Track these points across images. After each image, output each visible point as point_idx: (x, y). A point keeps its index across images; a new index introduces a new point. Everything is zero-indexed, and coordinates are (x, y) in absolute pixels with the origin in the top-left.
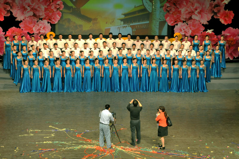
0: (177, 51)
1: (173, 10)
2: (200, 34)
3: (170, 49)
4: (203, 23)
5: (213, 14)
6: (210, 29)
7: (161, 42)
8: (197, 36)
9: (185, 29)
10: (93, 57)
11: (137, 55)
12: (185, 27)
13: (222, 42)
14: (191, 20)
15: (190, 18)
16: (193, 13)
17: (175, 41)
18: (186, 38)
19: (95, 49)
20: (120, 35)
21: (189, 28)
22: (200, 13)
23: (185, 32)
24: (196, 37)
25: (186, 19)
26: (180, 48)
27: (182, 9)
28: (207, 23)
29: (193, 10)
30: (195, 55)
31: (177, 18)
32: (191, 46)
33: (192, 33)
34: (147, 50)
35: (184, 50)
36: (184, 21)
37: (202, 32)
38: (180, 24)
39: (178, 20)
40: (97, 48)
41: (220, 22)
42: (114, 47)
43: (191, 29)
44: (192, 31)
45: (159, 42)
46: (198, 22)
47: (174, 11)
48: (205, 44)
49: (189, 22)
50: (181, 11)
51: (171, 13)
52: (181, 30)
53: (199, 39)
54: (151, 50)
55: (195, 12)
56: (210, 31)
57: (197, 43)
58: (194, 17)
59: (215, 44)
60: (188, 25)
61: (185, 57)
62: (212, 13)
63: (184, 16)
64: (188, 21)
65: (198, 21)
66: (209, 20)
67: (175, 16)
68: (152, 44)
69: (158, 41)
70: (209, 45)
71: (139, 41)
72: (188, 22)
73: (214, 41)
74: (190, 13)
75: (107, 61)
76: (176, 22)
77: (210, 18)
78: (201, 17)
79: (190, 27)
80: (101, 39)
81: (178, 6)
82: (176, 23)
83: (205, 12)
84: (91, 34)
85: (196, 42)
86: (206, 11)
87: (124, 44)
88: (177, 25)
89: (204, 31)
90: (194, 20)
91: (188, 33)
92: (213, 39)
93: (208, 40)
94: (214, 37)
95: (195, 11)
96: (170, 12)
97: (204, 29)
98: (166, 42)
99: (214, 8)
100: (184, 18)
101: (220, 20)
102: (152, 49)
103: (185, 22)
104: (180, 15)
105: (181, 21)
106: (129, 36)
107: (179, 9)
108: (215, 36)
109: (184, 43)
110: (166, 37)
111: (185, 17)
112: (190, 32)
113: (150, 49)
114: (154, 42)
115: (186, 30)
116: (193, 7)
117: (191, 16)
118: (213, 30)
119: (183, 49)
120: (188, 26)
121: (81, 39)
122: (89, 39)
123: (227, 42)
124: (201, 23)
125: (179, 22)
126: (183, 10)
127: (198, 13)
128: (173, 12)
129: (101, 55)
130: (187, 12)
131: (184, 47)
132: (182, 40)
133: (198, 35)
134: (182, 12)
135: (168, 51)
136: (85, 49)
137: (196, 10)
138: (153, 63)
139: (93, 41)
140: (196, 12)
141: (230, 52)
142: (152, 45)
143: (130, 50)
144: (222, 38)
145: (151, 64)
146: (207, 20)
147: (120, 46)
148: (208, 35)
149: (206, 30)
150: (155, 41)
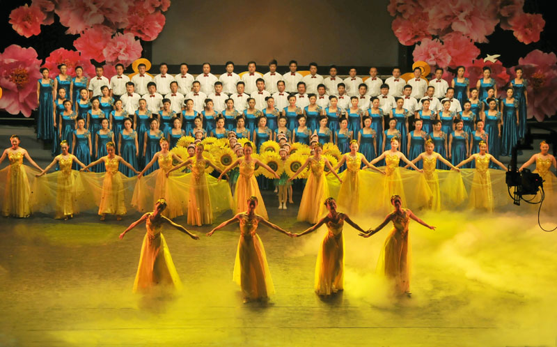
0: (418, 100)
1: (411, 11)
2: (472, 65)
3: (403, 97)
4: (477, 40)
5: (499, 21)
6: (491, 55)
7: (384, 81)
8: (464, 68)
9: (437, 53)
10: (232, 111)
11: (328, 108)
12: (436, 49)
13: (518, 82)
14: (449, 34)
15: (449, 30)
16: (455, 19)
17: (415, 79)
18: (439, 71)
19: (238, 96)
20: (293, 64)
21: (445, 51)
22: (468, 18)
23: (437, 59)
24: (461, 71)
25: (438, 30)
26: (426, 94)
27: (431, 9)
28: (486, 41)
29: (454, 12)
30: (460, 109)
31: (420, 30)
32: (451, 91)
33: (452, 61)
34: (352, 98)
35: (433, 98)
36: (436, 34)
37: (474, 59)
38: (425, 42)
39: (421, 32)
40: (243, 94)
41: (515, 39)
42: (281, 92)
43: (450, 54)
44: (452, 57)
45: (379, 81)
46: (466, 38)
47: (412, 14)
48: (483, 86)
49: (446, 39)
50: (428, 13)
51: (406, 17)
52: (429, 57)
53: (468, 75)
54: (361, 98)
55: (459, 17)
56: (492, 59)
57: (463, 84)
58: (456, 26)
59: (504, 85)
60: (443, 44)
61: (436, 113)
62: (496, 19)
63: (434, 25)
64: (444, 35)
65: (467, 35)
66: (491, 34)
67: (415, 25)
68: (364, 85)
69: (378, 78)
70: (492, 88)
71: (334, 79)
72: (443, 37)
73: (501, 79)
74: (448, 19)
75: (263, 120)
76: (416, 37)
77: (493, 29)
78: (472, 27)
79: (447, 48)
80: (252, 74)
81: (421, 4)
82: (416, 41)
83: (482, 17)
84: (231, 63)
85: (460, 81)
86: (483, 15)
87: (301, 85)
88: (419, 43)
89: (479, 58)
90: (457, 32)
91: (443, 63)
92: (499, 75)
93: (488, 78)
94: (502, 70)
95: (459, 14)
96: (403, 16)
97: (478, 54)
98: (395, 80)
99: (501, 8)
100: (434, 29)
101: (515, 34)
102: (363, 95)
103: (437, 37)
104: (426, 23)
105: (427, 36)
106: (313, 67)
107: (423, 9)
108: (504, 68)
109: (433, 82)
110: (396, 71)
111: (436, 27)
112: (449, 59)
113: (359, 96)
114: (369, 81)
115: (440, 55)
116: (455, 5)
117: (451, 24)
118: (499, 56)
119: (432, 96)
120: (444, 46)
121: (210, 74)
122: (226, 74)
123: (529, 81)
124: (471, 40)
125: (423, 37)
126: (432, 12)
127: (465, 18)
128: (411, 16)
129: (251, 108)
130: (441, 16)
131: (434, 91)
132: (430, 77)
133: (467, 66)
134: (431, 17)
135: (399, 100)
136: (218, 94)
137: (462, 12)
138: (364, 126)
139: (236, 77)
140: (461, 16)
141: (536, 104)
142: (363, 87)
143: (313, 97)
144: (519, 72)
145: (360, 128)
146: (485, 33)
147: (294, 89)
148: (489, 66)
149: (483, 56)
150: (371, 78)
